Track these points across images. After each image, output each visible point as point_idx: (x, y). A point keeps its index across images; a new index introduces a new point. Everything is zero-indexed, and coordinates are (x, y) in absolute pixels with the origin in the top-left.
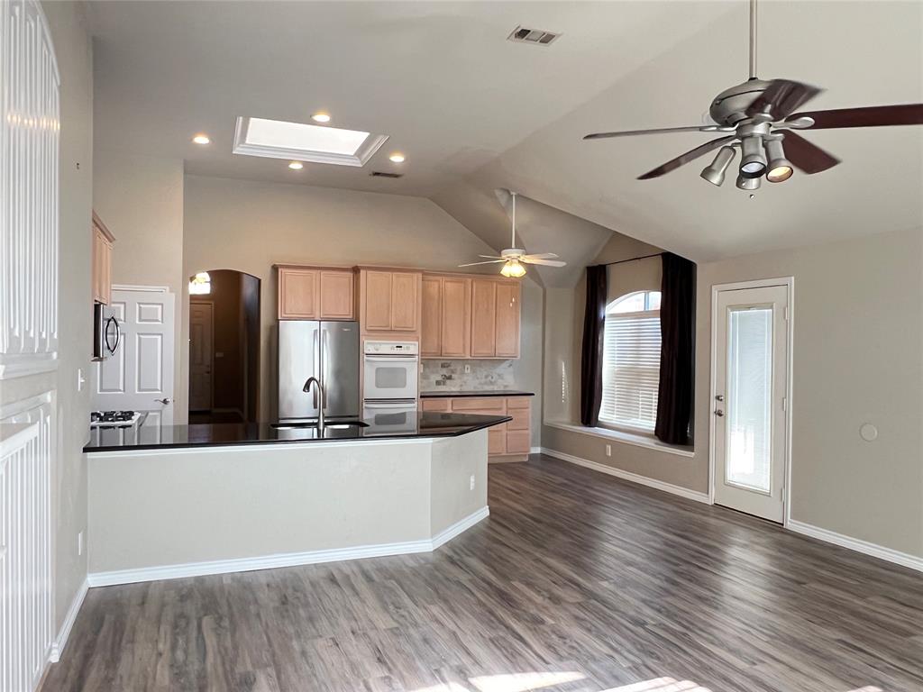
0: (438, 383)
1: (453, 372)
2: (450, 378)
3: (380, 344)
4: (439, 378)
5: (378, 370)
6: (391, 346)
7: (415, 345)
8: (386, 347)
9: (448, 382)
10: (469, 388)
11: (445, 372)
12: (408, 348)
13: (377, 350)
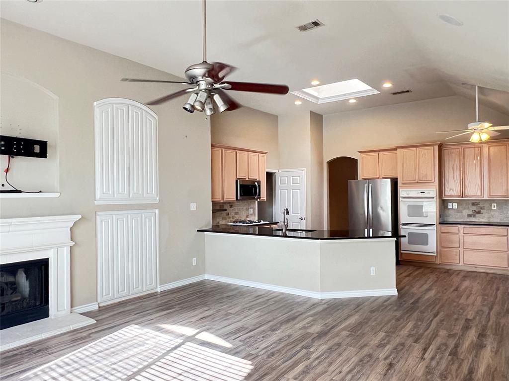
0: (470, 216)
1: (481, 208)
2: (479, 212)
3: (411, 191)
4: (471, 213)
5: (409, 206)
6: (417, 192)
7: (433, 191)
8: (414, 192)
9: (477, 215)
10: (496, 220)
11: (475, 208)
12: (429, 193)
13: (408, 194)
